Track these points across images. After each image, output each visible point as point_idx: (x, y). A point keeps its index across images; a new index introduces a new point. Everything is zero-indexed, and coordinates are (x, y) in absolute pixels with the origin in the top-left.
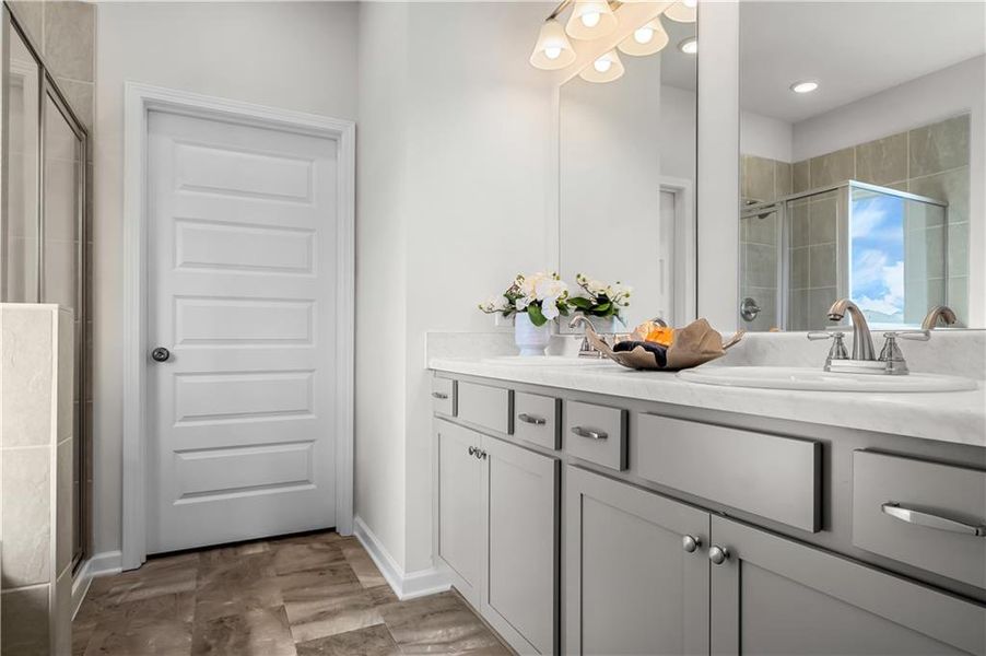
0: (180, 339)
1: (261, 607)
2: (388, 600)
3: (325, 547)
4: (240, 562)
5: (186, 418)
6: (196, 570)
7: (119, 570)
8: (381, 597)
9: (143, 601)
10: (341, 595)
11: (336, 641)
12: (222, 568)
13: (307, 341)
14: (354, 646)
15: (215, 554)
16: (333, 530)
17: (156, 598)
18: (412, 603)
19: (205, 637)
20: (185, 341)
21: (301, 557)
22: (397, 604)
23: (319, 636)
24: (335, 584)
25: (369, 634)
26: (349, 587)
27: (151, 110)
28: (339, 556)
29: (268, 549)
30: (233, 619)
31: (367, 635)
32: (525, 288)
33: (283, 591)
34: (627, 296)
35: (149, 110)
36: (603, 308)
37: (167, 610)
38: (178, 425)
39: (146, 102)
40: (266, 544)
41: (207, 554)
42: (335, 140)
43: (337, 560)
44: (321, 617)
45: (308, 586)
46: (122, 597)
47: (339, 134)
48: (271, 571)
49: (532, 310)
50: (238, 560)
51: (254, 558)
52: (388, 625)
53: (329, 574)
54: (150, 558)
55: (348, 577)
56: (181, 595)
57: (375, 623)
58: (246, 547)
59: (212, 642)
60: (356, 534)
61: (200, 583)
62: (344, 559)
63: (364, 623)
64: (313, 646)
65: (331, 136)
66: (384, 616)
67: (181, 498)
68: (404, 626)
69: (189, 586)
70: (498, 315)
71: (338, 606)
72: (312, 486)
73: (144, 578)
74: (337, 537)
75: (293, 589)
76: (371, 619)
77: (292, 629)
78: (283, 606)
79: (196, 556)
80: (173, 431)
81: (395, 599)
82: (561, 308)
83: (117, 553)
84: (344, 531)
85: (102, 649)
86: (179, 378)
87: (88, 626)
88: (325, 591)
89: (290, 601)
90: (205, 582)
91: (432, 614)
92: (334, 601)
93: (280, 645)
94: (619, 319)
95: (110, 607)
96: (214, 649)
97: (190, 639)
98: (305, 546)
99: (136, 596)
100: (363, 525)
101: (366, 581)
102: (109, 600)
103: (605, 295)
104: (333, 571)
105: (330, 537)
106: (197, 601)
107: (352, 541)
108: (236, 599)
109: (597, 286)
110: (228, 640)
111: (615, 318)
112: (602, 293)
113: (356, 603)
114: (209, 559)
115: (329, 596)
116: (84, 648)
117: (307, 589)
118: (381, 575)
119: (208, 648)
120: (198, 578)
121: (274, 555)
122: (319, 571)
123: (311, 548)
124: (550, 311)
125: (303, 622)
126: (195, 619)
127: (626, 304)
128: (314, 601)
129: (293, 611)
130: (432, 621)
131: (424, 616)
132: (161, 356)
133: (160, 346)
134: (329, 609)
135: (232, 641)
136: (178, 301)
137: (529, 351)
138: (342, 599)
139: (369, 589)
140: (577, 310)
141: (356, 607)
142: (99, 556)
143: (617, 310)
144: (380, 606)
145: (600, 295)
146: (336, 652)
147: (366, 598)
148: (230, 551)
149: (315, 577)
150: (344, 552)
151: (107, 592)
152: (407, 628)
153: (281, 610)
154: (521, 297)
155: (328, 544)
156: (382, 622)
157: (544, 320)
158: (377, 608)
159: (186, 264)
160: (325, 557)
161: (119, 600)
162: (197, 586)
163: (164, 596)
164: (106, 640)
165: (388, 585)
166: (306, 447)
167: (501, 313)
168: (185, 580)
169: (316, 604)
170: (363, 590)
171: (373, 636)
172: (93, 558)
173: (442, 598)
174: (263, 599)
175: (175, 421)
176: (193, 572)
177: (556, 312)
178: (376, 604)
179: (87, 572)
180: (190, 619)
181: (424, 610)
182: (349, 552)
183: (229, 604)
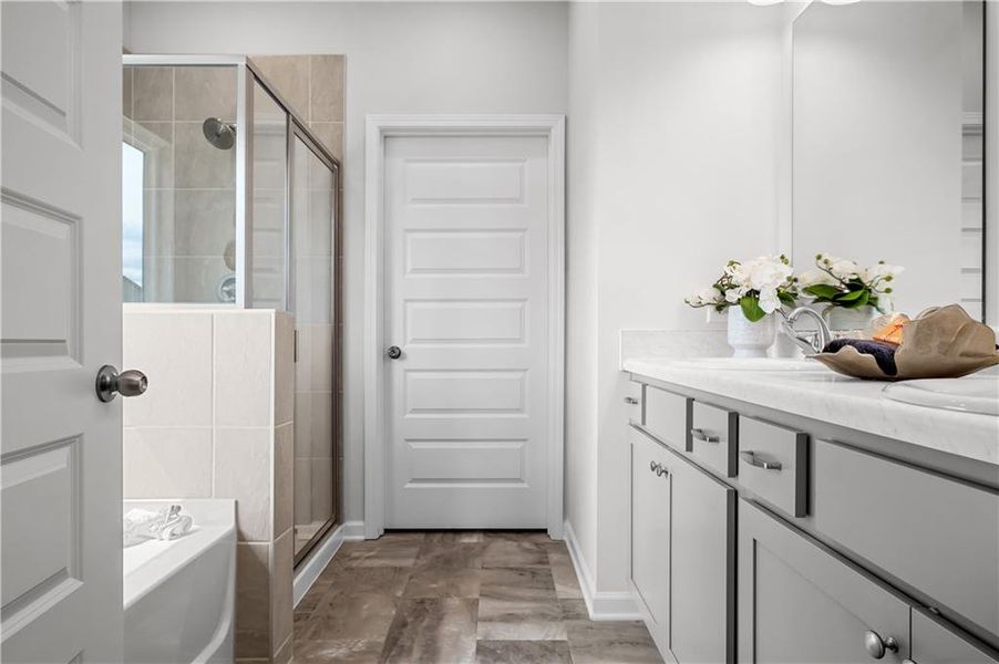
0: (409, 338)
1: (458, 595)
2: (578, 616)
3: (534, 547)
4: (455, 549)
5: (415, 411)
6: (418, 549)
7: (362, 538)
8: (571, 612)
9: (371, 569)
10: (534, 600)
11: (515, 647)
12: (439, 551)
13: (519, 340)
14: (529, 657)
15: (438, 537)
16: (545, 531)
17: (381, 568)
18: (603, 625)
19: (406, 614)
20: (415, 340)
21: (507, 553)
22: (587, 623)
23: (501, 638)
24: (531, 588)
25: (549, 649)
26: (542, 594)
27: (387, 136)
28: (545, 560)
29: (481, 540)
30: (433, 602)
31: (547, 649)
32: (738, 276)
33: (483, 585)
34: (889, 279)
35: (385, 137)
36: (855, 296)
37: (384, 582)
38: (408, 416)
39: (382, 130)
40: (481, 535)
41: (431, 536)
42: (547, 136)
43: (540, 563)
44: (509, 618)
45: (506, 585)
46: (359, 561)
47: (549, 130)
48: (478, 563)
49: (747, 302)
50: (454, 546)
51: (468, 548)
52: (570, 644)
53: (528, 576)
54: (387, 531)
55: (545, 582)
56: (398, 570)
57: (558, 638)
58: (464, 535)
59: (410, 620)
60: (565, 538)
61: (419, 561)
62: (548, 563)
63: (547, 635)
64: (492, 647)
65: (542, 133)
66: (569, 632)
67: (411, 482)
68: (587, 649)
69: (409, 563)
70: (710, 310)
71: (527, 612)
72: (525, 485)
73: (378, 549)
74: (546, 540)
75: (492, 584)
76: (556, 633)
77: (479, 623)
78: (478, 600)
79: (422, 537)
80: (405, 421)
81: (586, 616)
82: (786, 298)
83: (360, 523)
84: (554, 534)
85: (331, 605)
86: (409, 374)
87: (327, 582)
88: (519, 593)
89: (484, 595)
90: (423, 561)
91: (621, 643)
92: (524, 605)
93: (464, 638)
94: (878, 310)
95: (346, 569)
96: (409, 627)
97: (394, 612)
98: (515, 544)
99: (368, 563)
100: (571, 532)
101: (562, 590)
102: (349, 563)
103: (858, 280)
104: (534, 573)
105: (540, 538)
106: (411, 578)
107: (560, 546)
108: (442, 583)
109: (845, 269)
110: (422, 621)
111: (874, 308)
112: (855, 277)
113: (545, 611)
114: (431, 541)
115: (522, 599)
116: (319, 600)
117: (504, 588)
118: (579, 588)
119: (405, 625)
120: (418, 557)
121: (484, 547)
122: (520, 571)
123: (519, 546)
124: (769, 303)
125: (490, 620)
126: (404, 595)
127: (888, 291)
128: (507, 600)
129: (486, 607)
130: (619, 650)
131: (611, 643)
132: (395, 354)
133: (394, 345)
134: (519, 612)
135: (425, 624)
136: (409, 304)
137: (745, 352)
138: (533, 605)
139: (563, 600)
140: (816, 301)
141: (543, 616)
142: (349, 524)
143: (876, 299)
144: (569, 622)
145: (850, 280)
146: (511, 659)
147: (556, 609)
148: (451, 535)
149: (515, 577)
150: (550, 556)
151: (349, 556)
152: (589, 652)
153: (475, 603)
154: (732, 287)
155: (537, 544)
156: (565, 638)
157: (761, 314)
158: (565, 621)
159: (414, 271)
160: (531, 557)
161: (354, 564)
162: (415, 564)
163: (387, 568)
164: (335, 598)
165: (583, 599)
166: (519, 445)
167: (713, 308)
168: (407, 557)
169: (507, 604)
170: (555, 600)
171: (552, 651)
172: (344, 525)
173: (636, 627)
174: (463, 588)
175: (405, 414)
176: (414, 550)
177: (778, 304)
178: (564, 618)
179: (337, 536)
180: (400, 594)
181: (614, 637)
182: (554, 557)
183: (434, 587)
